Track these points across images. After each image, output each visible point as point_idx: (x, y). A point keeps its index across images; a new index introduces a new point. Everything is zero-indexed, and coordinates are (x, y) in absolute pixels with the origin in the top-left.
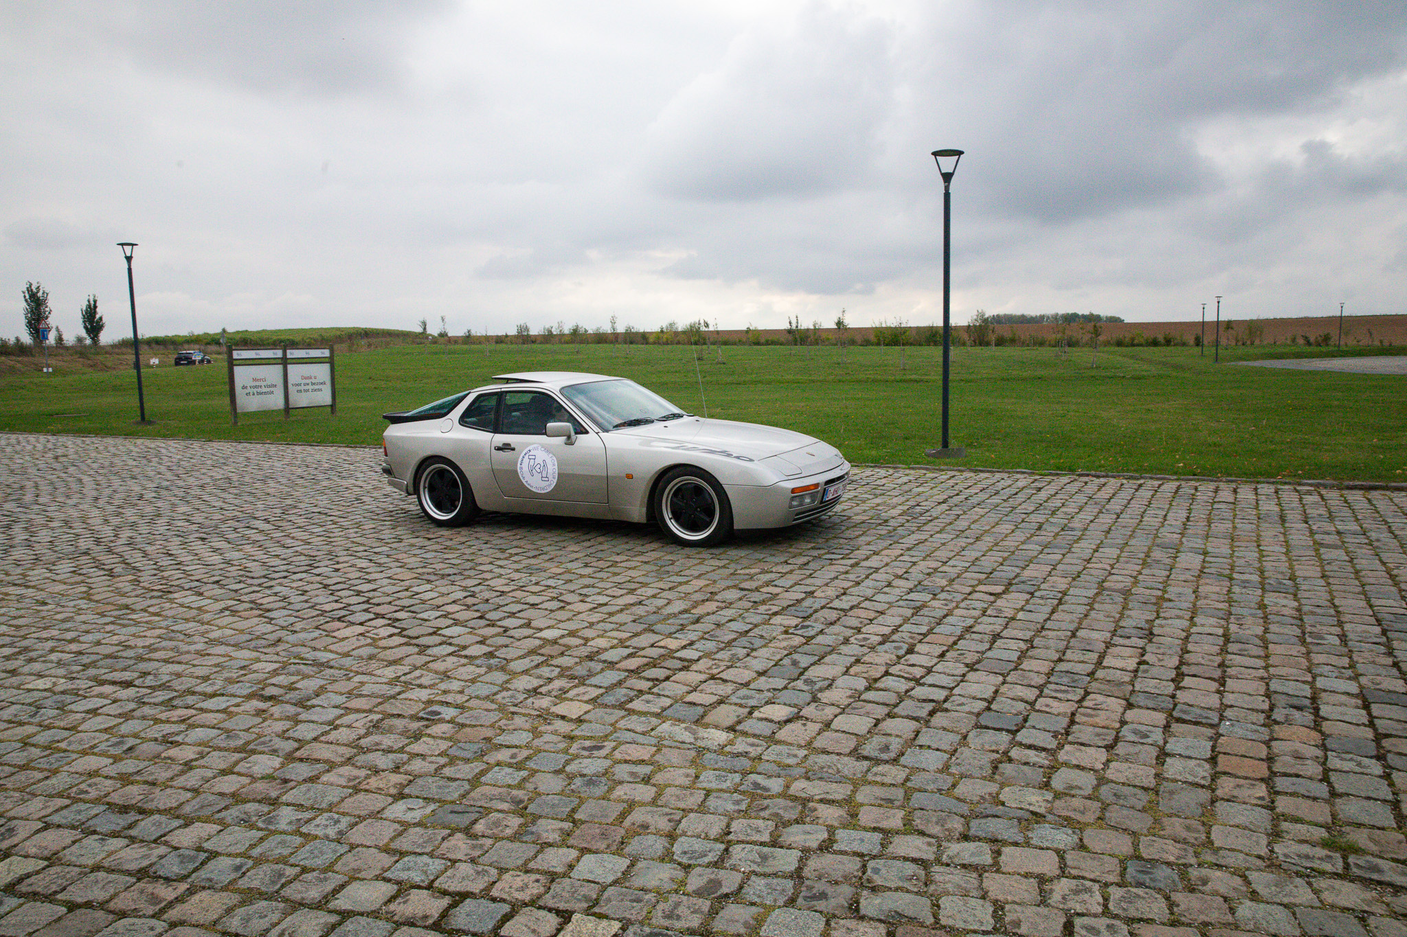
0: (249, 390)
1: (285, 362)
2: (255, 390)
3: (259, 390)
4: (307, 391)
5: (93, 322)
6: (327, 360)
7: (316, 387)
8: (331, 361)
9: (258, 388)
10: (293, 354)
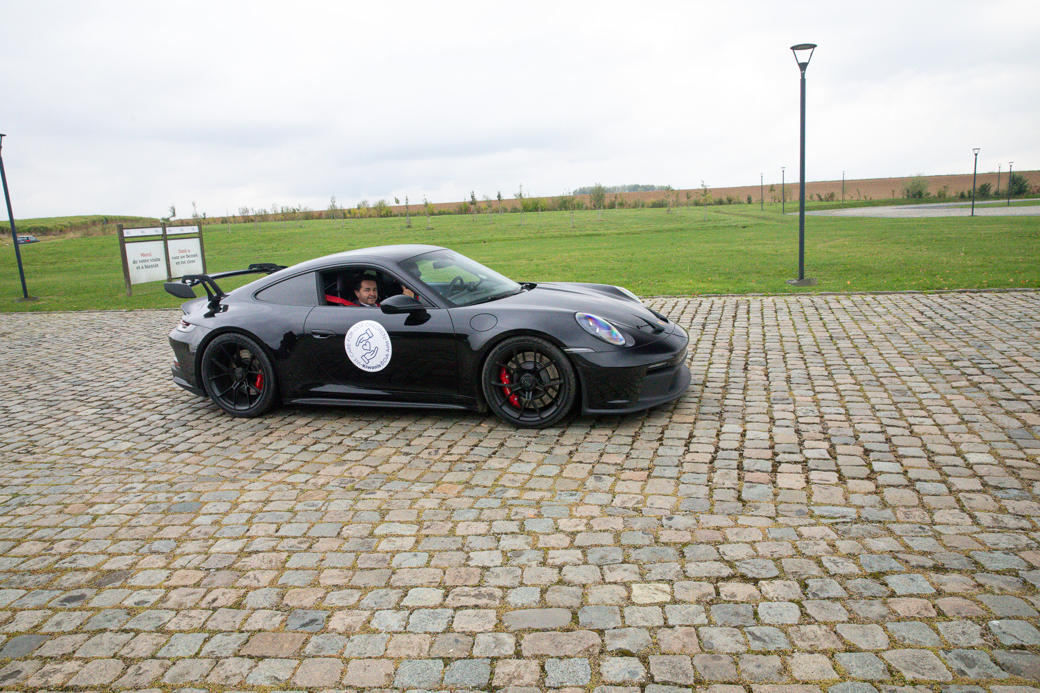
0: (139, 264)
1: (165, 238)
2: (143, 264)
3: (146, 264)
4: (184, 262)
6: (196, 235)
7: (191, 259)
8: (200, 235)
10: (171, 231)
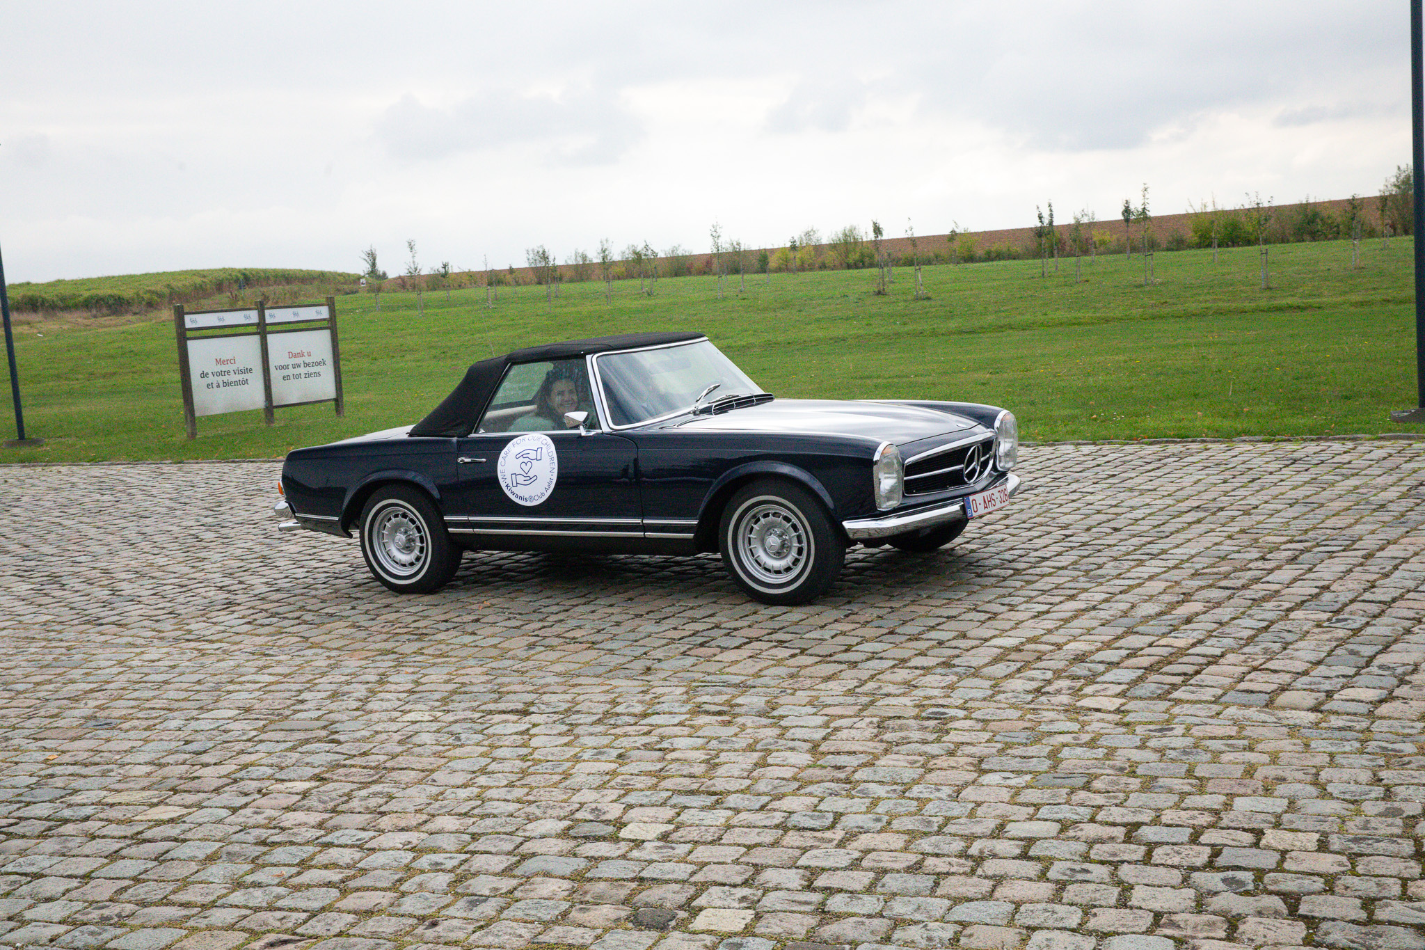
0: (211, 379)
1: (262, 330)
2: (220, 379)
3: (226, 378)
4: (298, 376)
7: (312, 370)
10: (274, 316)
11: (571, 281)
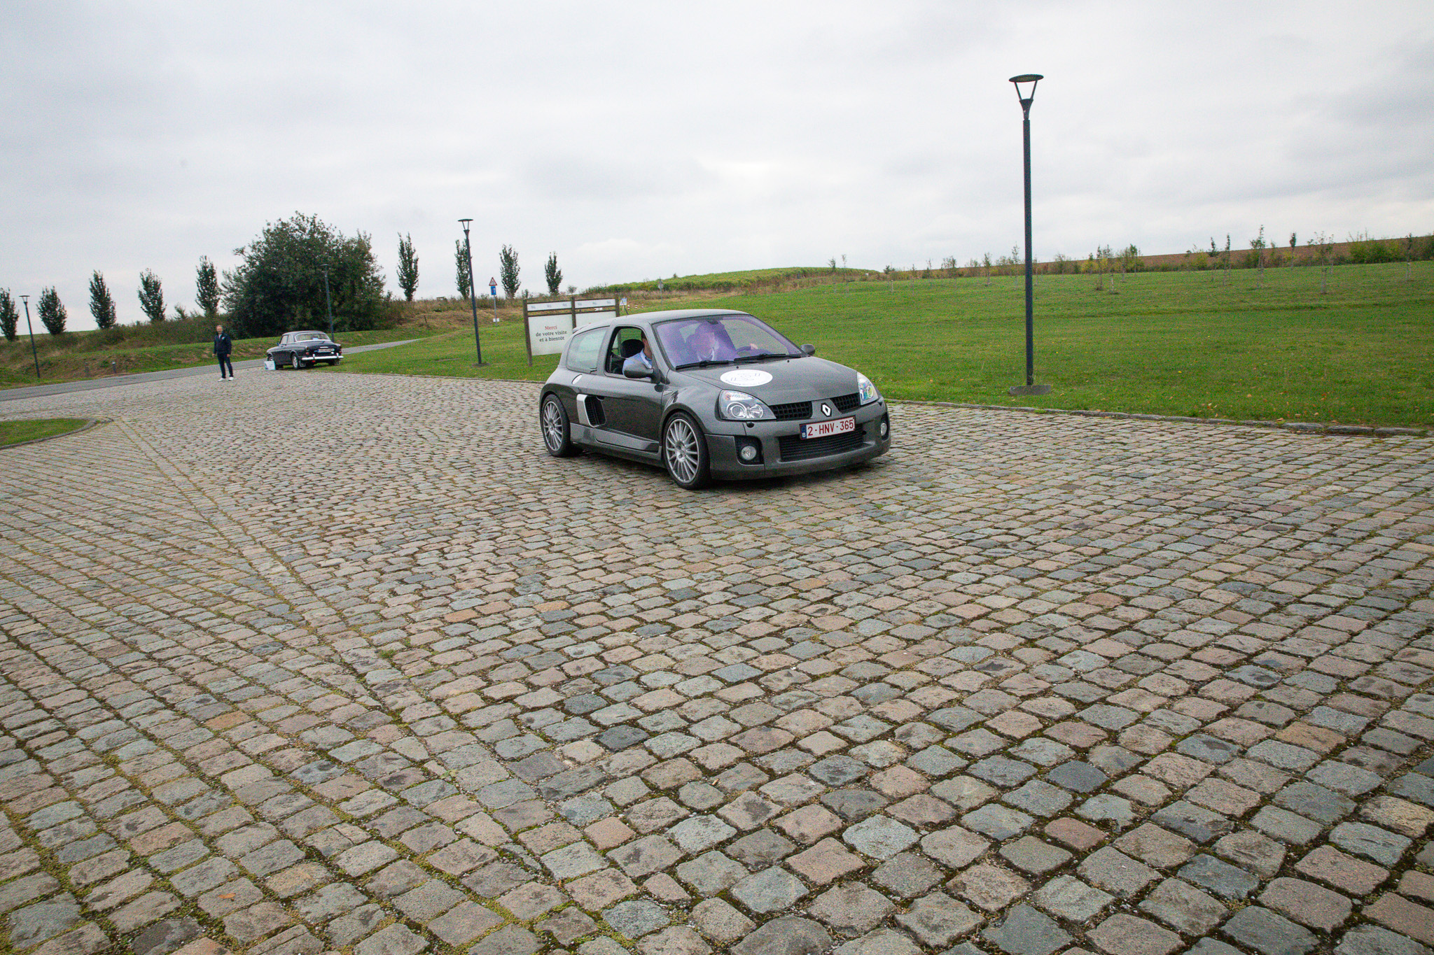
0: (542, 337)
1: (573, 312)
2: (548, 337)
5: (554, 278)
6: (613, 308)
9: (550, 336)
11: (968, 276)
